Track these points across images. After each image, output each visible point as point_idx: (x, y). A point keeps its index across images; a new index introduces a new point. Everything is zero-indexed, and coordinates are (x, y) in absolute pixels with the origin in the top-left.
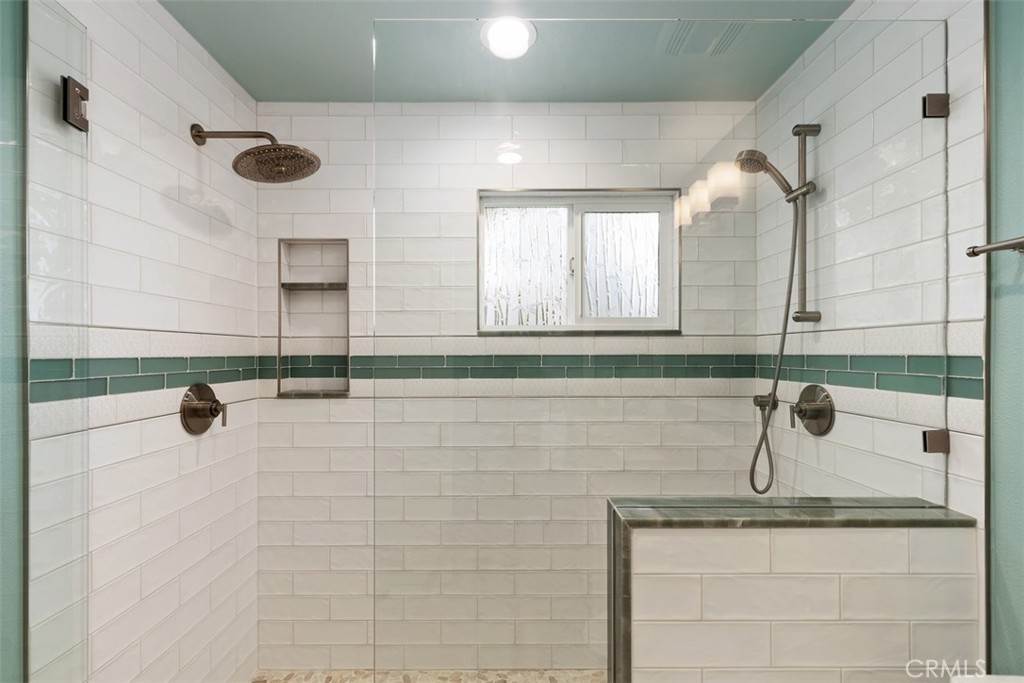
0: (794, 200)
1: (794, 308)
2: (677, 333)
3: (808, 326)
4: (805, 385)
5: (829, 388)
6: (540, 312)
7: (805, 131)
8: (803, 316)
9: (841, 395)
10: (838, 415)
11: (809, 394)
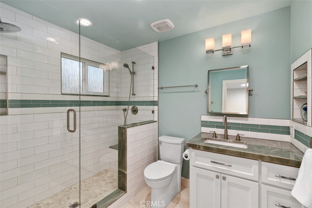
0: (131, 74)
1: (132, 93)
2: (109, 96)
3: (134, 96)
4: (133, 106)
5: (137, 106)
6: (75, 89)
7: (134, 63)
8: (134, 94)
9: (139, 107)
10: (138, 111)
11: (133, 107)
